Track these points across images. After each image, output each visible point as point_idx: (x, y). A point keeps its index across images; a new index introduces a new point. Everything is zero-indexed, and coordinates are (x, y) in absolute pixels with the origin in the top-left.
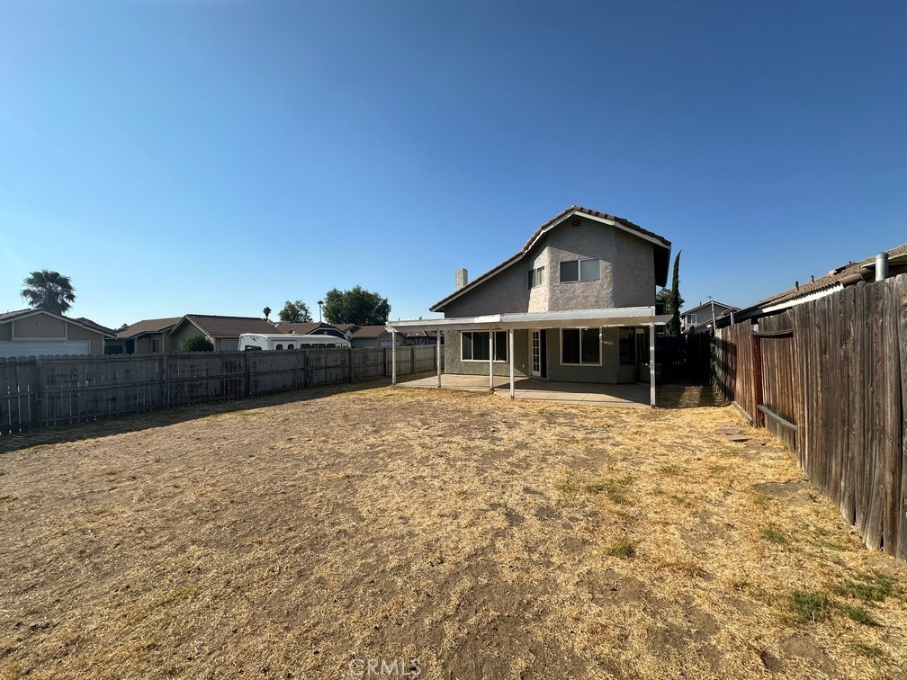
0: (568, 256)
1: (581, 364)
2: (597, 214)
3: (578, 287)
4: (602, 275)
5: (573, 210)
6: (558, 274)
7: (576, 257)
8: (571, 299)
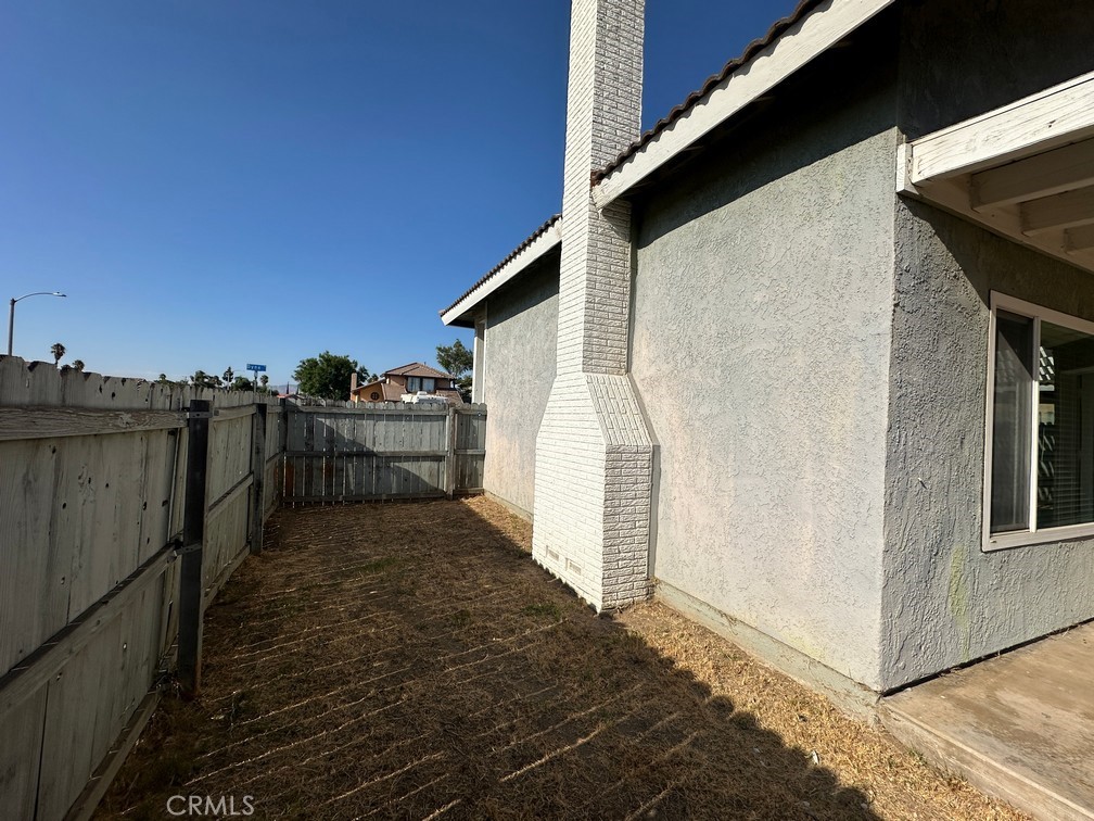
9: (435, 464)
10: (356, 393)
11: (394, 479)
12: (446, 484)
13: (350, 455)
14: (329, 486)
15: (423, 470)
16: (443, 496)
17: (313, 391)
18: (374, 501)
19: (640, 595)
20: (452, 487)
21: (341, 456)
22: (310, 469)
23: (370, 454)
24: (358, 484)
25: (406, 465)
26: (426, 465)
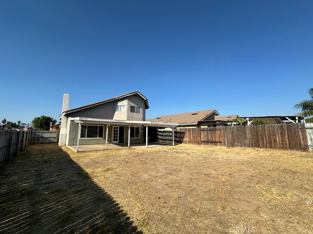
0: (133, 105)
1: (135, 138)
2: (143, 96)
3: (135, 114)
4: (141, 112)
5: (137, 92)
6: (130, 109)
7: (135, 105)
8: (133, 117)
9: (54, 139)
10: (51, 127)
11: (47, 140)
12: (56, 141)
13: (41, 138)
14: (37, 141)
15: (52, 139)
16: (55, 143)
17: (38, 126)
18: (44, 143)
19: (64, 145)
20: (57, 141)
21: (39, 138)
22: (35, 139)
23: (44, 137)
24: (42, 141)
25: (50, 139)
26: (53, 139)
